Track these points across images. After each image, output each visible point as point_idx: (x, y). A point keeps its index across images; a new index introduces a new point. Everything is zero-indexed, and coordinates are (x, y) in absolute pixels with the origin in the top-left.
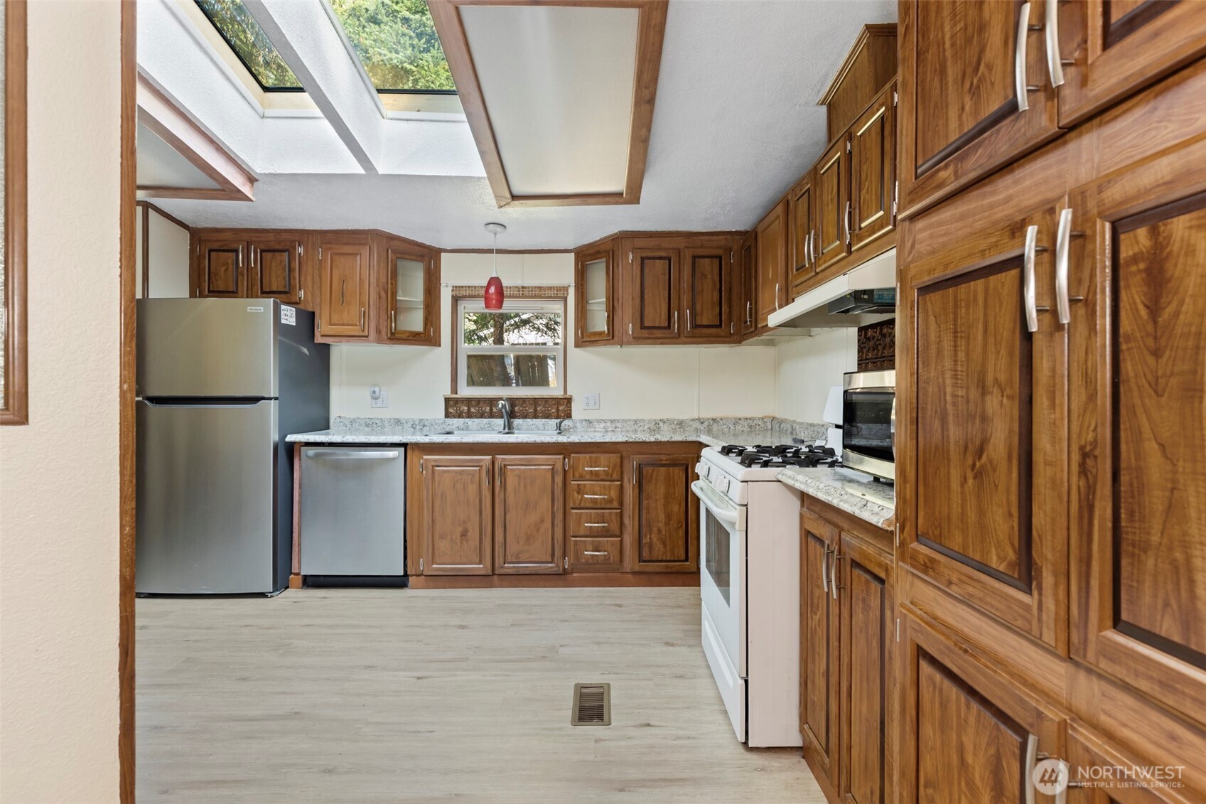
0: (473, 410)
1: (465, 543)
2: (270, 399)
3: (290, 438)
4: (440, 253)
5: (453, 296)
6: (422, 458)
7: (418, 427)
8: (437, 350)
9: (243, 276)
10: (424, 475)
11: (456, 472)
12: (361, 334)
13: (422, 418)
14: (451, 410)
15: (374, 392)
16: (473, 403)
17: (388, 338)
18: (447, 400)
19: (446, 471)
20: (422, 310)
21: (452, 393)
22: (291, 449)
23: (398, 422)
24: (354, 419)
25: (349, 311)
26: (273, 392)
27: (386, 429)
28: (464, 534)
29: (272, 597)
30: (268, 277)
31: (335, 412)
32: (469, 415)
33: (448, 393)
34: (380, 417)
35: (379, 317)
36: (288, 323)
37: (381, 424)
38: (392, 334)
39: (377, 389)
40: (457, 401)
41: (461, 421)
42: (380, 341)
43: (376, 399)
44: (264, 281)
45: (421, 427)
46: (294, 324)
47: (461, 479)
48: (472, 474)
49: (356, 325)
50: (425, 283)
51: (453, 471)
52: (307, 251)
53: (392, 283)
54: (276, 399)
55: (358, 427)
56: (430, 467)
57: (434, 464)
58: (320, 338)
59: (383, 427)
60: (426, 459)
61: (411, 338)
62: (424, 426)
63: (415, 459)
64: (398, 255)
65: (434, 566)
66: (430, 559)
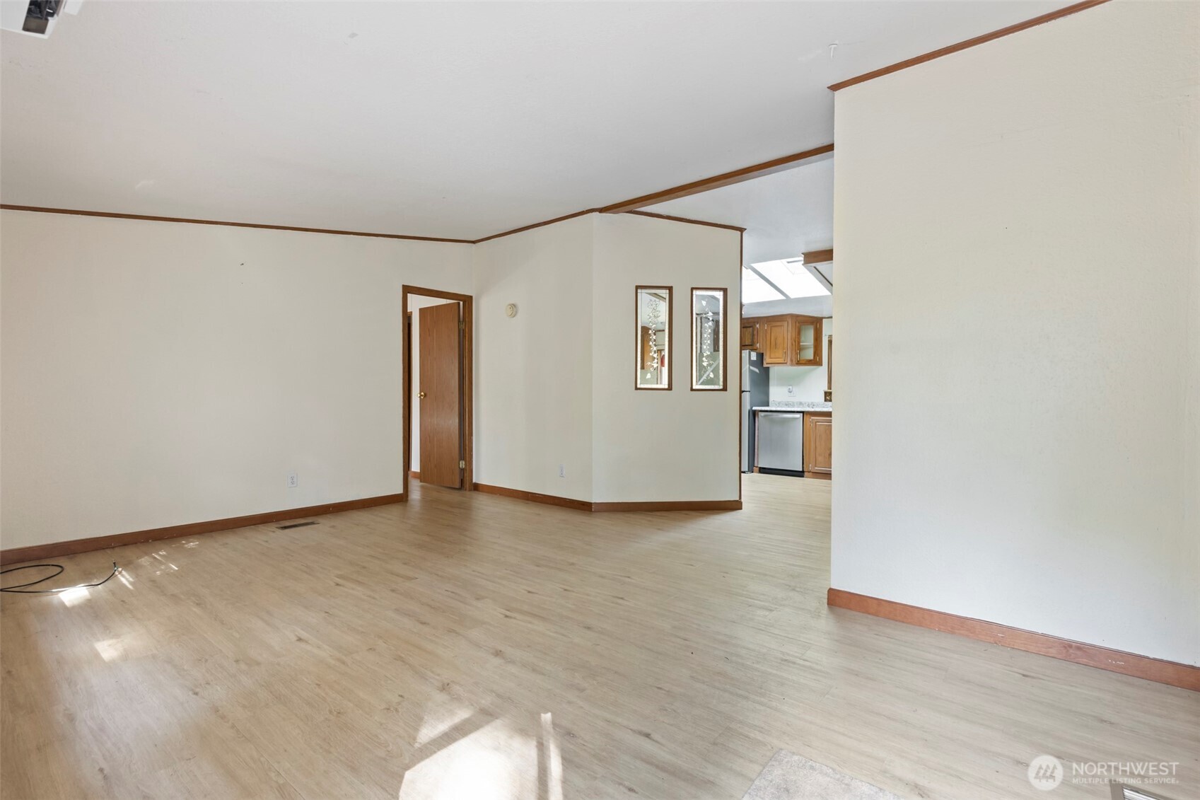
3: (754, 408)
4: (822, 319)
5: (829, 340)
6: (811, 418)
7: (811, 404)
8: (821, 368)
10: (812, 426)
11: (827, 425)
12: (784, 362)
13: (812, 401)
14: (827, 398)
15: (789, 389)
17: (796, 363)
18: (826, 393)
19: (822, 425)
20: (813, 348)
21: (828, 389)
22: (755, 412)
23: (801, 403)
24: (780, 402)
25: (778, 351)
29: (748, 474)
31: (772, 398)
33: (826, 390)
34: (792, 400)
35: (792, 354)
36: (754, 360)
37: (792, 404)
38: (798, 361)
39: (791, 388)
42: (792, 365)
43: (790, 392)
46: (756, 360)
49: (782, 358)
50: (814, 335)
52: (760, 326)
53: (798, 338)
54: (749, 392)
55: (782, 406)
56: (814, 423)
57: (816, 421)
58: (765, 365)
59: (794, 405)
60: (813, 418)
61: (807, 362)
62: (813, 404)
63: (808, 418)
64: (801, 323)
65: (816, 468)
66: (814, 465)
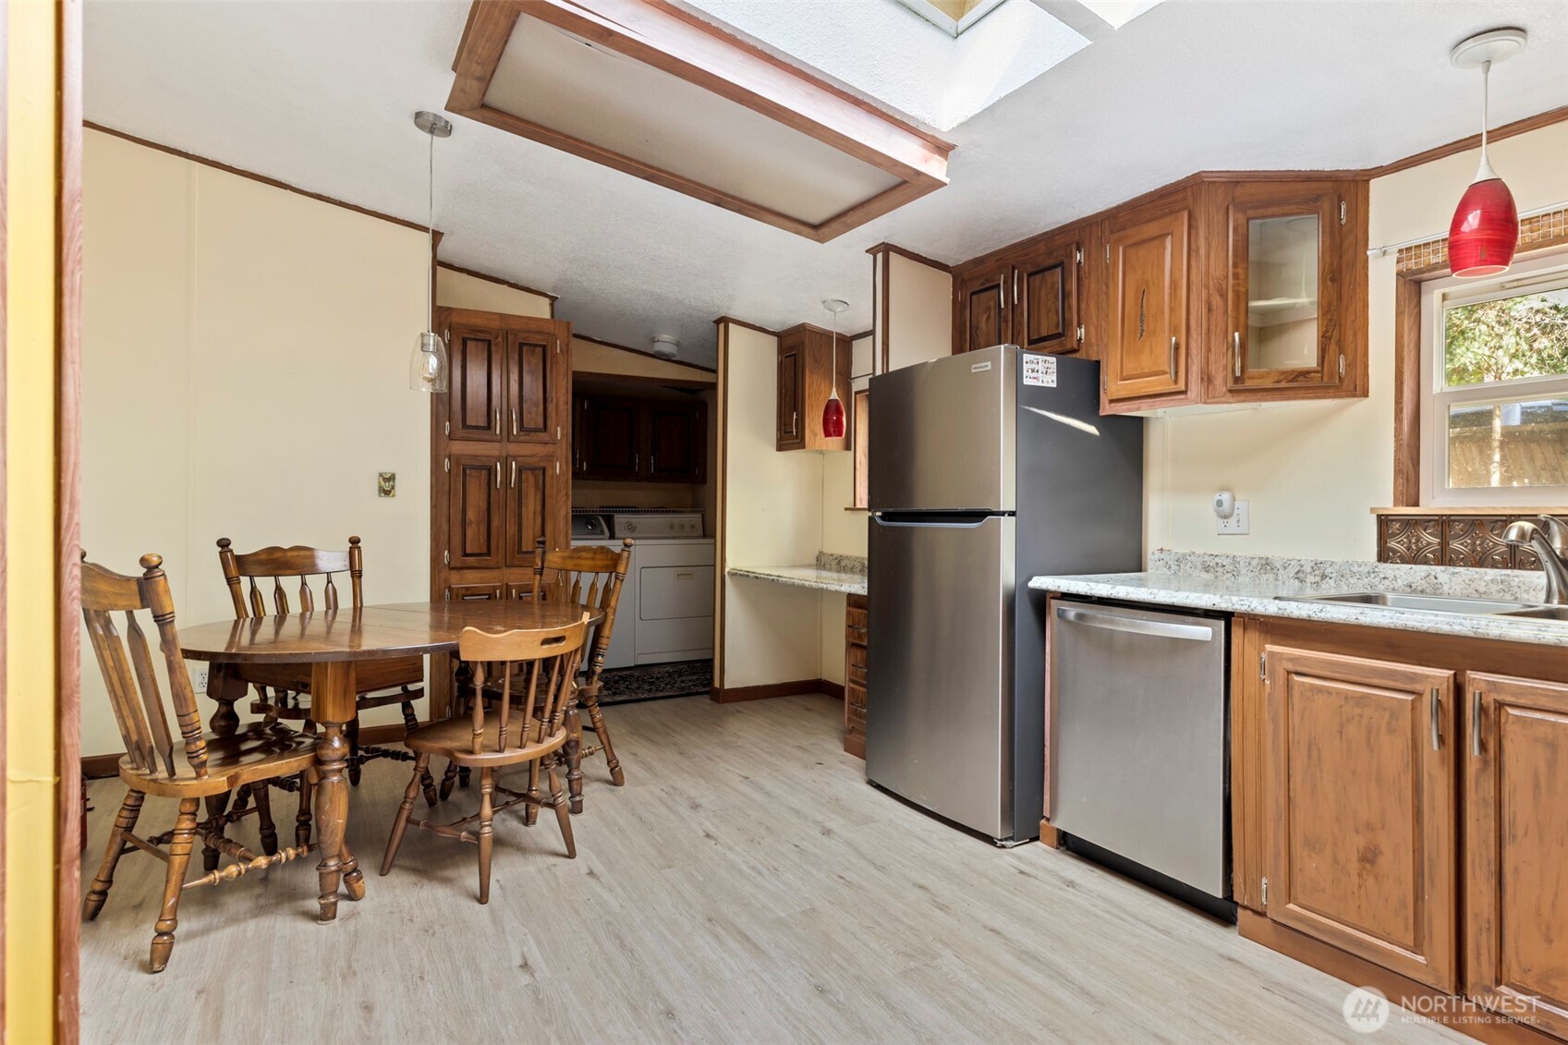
0: (1455, 545)
1: (1371, 882)
2: (1003, 514)
3: (1038, 582)
4: (1368, 181)
5: (1399, 274)
6: (1264, 649)
7: (1310, 579)
8: (1359, 405)
9: (1007, 321)
10: (1268, 689)
12: (1173, 388)
13: (1319, 560)
14: (1392, 544)
15: (1220, 503)
16: (1458, 527)
17: (1231, 391)
18: (1384, 521)
19: (1320, 690)
20: (1316, 322)
21: (1396, 504)
22: (1041, 601)
23: (1266, 565)
24: (1184, 556)
25: (1151, 347)
26: (1007, 501)
27: (1241, 579)
28: (1369, 857)
29: (1003, 847)
30: (1036, 315)
31: (1155, 538)
32: (1444, 558)
33: (1388, 505)
34: (1231, 552)
35: (1209, 350)
36: (1040, 384)
37: (1232, 567)
38: (1236, 380)
39: (1226, 497)
40: (1410, 523)
41: (1421, 570)
43: (1225, 517)
44: (1031, 325)
45: (1318, 579)
46: (1055, 385)
47: (1361, 716)
48: (1393, 711)
49: (1166, 373)
50: (1322, 260)
51: (1339, 692)
52: (1089, 256)
53: (1236, 276)
54: (1012, 514)
55: (1189, 571)
56: (1281, 675)
57: (1290, 667)
58: (1107, 406)
59: (1235, 574)
60: (1272, 654)
61: (1283, 385)
62: (1324, 577)
63: (1250, 651)
64: (1251, 213)
65: (1291, 906)
66: (1283, 886)
